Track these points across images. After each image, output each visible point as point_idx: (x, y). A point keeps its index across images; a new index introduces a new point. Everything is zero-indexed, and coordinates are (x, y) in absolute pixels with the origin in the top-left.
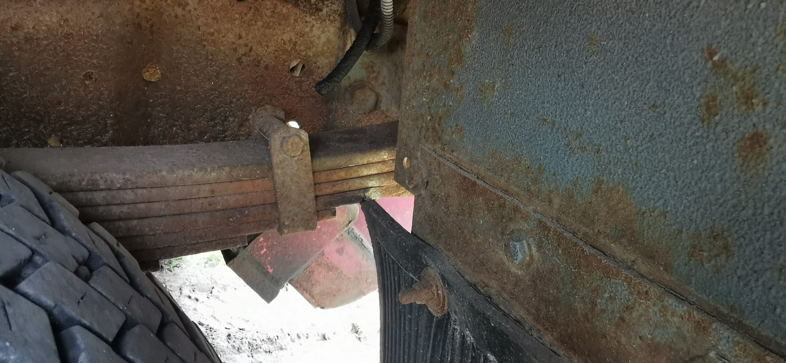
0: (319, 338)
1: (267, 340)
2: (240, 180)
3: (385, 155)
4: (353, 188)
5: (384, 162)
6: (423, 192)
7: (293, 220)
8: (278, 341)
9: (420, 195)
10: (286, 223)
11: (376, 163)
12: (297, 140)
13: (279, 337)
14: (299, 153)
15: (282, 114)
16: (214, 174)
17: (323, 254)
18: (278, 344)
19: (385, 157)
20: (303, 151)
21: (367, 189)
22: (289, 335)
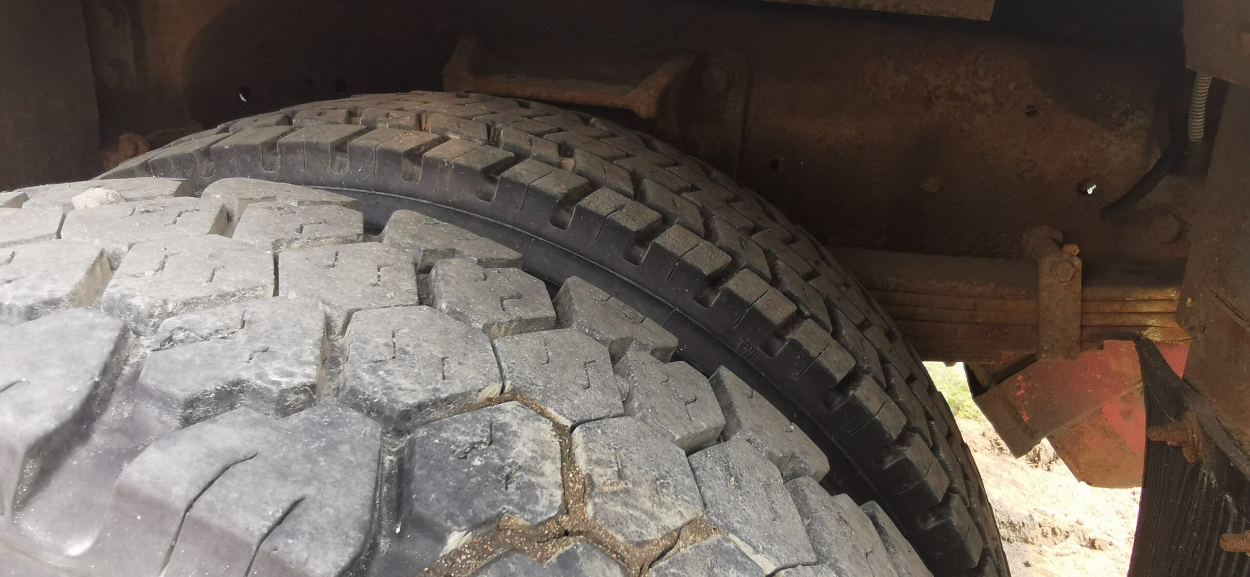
0: (1084, 543)
1: (1008, 525)
2: (1004, 298)
3: (1173, 293)
4: (1128, 323)
5: (1170, 300)
6: (1199, 335)
7: (1053, 346)
8: (1023, 529)
9: (1195, 338)
10: (1045, 348)
11: (1161, 300)
12: (1068, 266)
13: (1026, 526)
14: (1069, 279)
15: (1059, 236)
16: (978, 289)
17: (1100, 413)
18: (1022, 533)
19: (1173, 295)
20: (1073, 277)
21: (1146, 327)
22: (1040, 526)
